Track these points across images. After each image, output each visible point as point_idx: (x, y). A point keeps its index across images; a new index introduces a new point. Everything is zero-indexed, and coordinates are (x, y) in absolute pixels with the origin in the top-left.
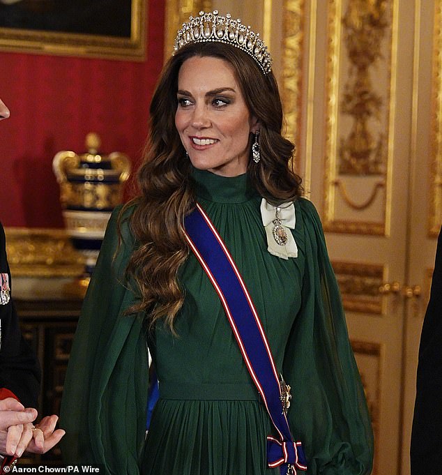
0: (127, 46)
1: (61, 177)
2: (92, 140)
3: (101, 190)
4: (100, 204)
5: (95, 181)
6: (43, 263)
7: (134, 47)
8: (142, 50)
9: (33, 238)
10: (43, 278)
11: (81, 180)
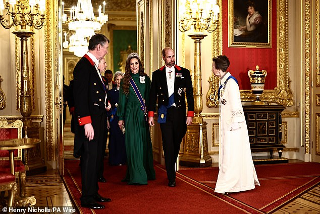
0: (267, 45)
1: (250, 76)
2: (257, 67)
3: (260, 79)
4: (259, 82)
5: (258, 77)
6: (247, 98)
7: (269, 45)
8: (271, 45)
9: (244, 92)
10: (247, 101)
11: (255, 76)
